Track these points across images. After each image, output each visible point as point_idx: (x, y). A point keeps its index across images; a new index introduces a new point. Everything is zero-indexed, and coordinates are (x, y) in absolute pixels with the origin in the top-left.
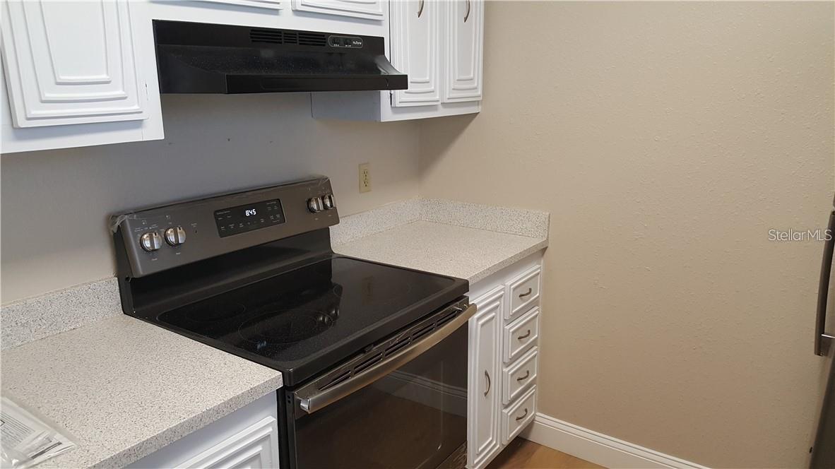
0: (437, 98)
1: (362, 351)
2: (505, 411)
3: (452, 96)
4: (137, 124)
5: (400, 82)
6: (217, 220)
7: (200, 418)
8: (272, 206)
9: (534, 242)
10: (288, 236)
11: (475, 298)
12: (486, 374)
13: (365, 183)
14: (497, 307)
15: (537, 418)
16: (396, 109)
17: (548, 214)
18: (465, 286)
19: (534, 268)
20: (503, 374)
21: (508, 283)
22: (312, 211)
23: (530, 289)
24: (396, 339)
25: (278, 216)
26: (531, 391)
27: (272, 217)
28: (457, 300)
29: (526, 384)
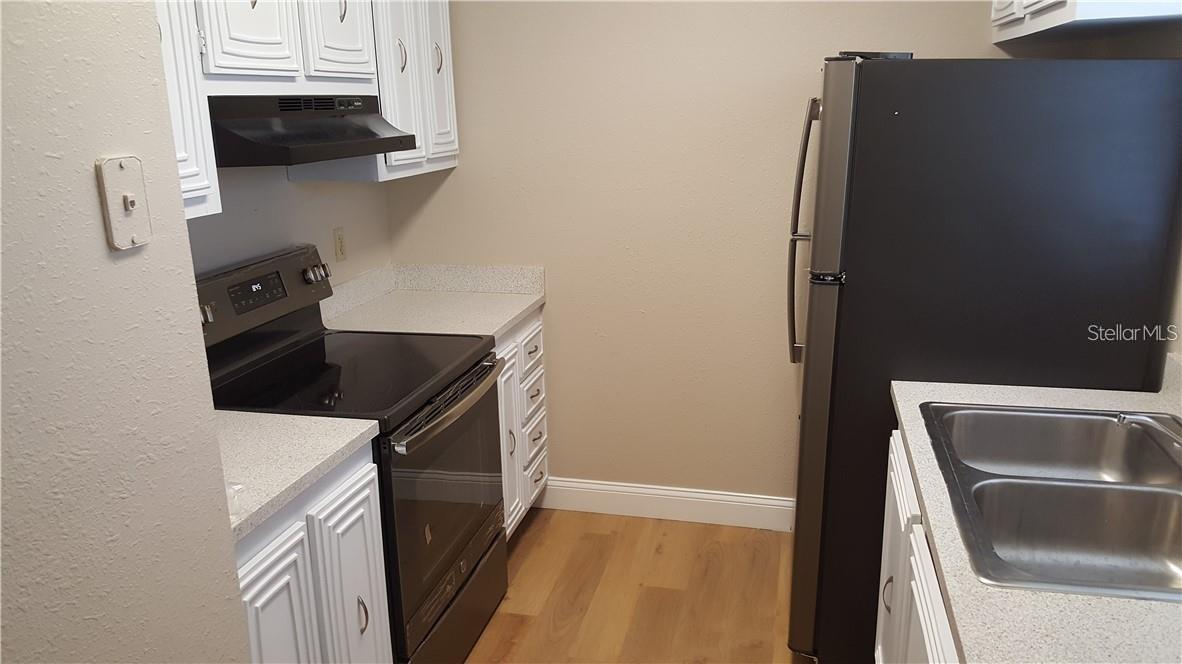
0: (424, 154)
1: (429, 402)
2: (526, 473)
3: (437, 150)
4: (202, 200)
5: (407, 142)
6: (231, 298)
7: (333, 458)
8: (273, 279)
9: (536, 298)
10: (291, 310)
11: (501, 352)
12: (511, 433)
13: (341, 252)
14: (514, 364)
15: (549, 483)
16: (390, 168)
17: (542, 268)
18: (491, 342)
19: (535, 326)
20: (523, 433)
21: (519, 340)
22: (308, 282)
23: (536, 347)
24: (450, 392)
25: (280, 290)
26: (544, 453)
27: (275, 291)
28: (487, 355)
29: (540, 445)
